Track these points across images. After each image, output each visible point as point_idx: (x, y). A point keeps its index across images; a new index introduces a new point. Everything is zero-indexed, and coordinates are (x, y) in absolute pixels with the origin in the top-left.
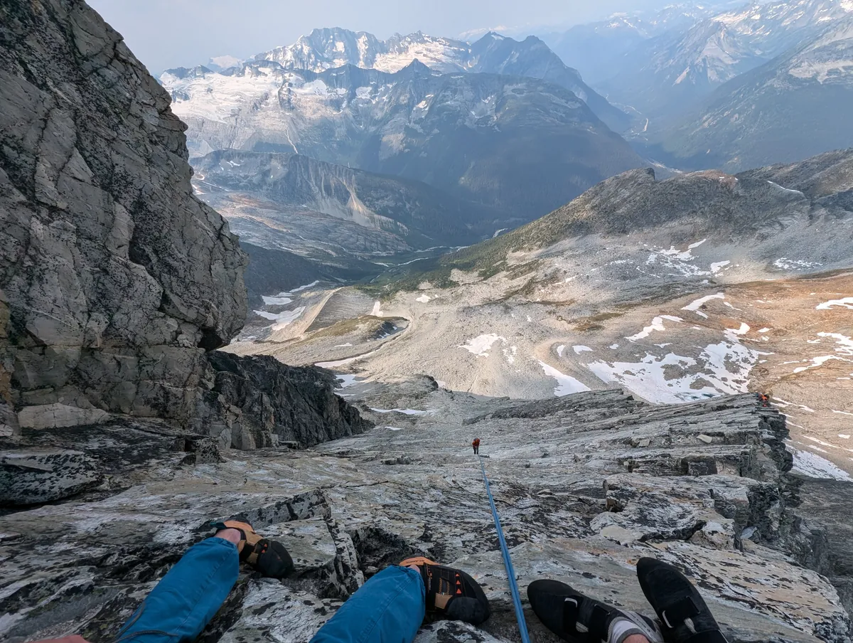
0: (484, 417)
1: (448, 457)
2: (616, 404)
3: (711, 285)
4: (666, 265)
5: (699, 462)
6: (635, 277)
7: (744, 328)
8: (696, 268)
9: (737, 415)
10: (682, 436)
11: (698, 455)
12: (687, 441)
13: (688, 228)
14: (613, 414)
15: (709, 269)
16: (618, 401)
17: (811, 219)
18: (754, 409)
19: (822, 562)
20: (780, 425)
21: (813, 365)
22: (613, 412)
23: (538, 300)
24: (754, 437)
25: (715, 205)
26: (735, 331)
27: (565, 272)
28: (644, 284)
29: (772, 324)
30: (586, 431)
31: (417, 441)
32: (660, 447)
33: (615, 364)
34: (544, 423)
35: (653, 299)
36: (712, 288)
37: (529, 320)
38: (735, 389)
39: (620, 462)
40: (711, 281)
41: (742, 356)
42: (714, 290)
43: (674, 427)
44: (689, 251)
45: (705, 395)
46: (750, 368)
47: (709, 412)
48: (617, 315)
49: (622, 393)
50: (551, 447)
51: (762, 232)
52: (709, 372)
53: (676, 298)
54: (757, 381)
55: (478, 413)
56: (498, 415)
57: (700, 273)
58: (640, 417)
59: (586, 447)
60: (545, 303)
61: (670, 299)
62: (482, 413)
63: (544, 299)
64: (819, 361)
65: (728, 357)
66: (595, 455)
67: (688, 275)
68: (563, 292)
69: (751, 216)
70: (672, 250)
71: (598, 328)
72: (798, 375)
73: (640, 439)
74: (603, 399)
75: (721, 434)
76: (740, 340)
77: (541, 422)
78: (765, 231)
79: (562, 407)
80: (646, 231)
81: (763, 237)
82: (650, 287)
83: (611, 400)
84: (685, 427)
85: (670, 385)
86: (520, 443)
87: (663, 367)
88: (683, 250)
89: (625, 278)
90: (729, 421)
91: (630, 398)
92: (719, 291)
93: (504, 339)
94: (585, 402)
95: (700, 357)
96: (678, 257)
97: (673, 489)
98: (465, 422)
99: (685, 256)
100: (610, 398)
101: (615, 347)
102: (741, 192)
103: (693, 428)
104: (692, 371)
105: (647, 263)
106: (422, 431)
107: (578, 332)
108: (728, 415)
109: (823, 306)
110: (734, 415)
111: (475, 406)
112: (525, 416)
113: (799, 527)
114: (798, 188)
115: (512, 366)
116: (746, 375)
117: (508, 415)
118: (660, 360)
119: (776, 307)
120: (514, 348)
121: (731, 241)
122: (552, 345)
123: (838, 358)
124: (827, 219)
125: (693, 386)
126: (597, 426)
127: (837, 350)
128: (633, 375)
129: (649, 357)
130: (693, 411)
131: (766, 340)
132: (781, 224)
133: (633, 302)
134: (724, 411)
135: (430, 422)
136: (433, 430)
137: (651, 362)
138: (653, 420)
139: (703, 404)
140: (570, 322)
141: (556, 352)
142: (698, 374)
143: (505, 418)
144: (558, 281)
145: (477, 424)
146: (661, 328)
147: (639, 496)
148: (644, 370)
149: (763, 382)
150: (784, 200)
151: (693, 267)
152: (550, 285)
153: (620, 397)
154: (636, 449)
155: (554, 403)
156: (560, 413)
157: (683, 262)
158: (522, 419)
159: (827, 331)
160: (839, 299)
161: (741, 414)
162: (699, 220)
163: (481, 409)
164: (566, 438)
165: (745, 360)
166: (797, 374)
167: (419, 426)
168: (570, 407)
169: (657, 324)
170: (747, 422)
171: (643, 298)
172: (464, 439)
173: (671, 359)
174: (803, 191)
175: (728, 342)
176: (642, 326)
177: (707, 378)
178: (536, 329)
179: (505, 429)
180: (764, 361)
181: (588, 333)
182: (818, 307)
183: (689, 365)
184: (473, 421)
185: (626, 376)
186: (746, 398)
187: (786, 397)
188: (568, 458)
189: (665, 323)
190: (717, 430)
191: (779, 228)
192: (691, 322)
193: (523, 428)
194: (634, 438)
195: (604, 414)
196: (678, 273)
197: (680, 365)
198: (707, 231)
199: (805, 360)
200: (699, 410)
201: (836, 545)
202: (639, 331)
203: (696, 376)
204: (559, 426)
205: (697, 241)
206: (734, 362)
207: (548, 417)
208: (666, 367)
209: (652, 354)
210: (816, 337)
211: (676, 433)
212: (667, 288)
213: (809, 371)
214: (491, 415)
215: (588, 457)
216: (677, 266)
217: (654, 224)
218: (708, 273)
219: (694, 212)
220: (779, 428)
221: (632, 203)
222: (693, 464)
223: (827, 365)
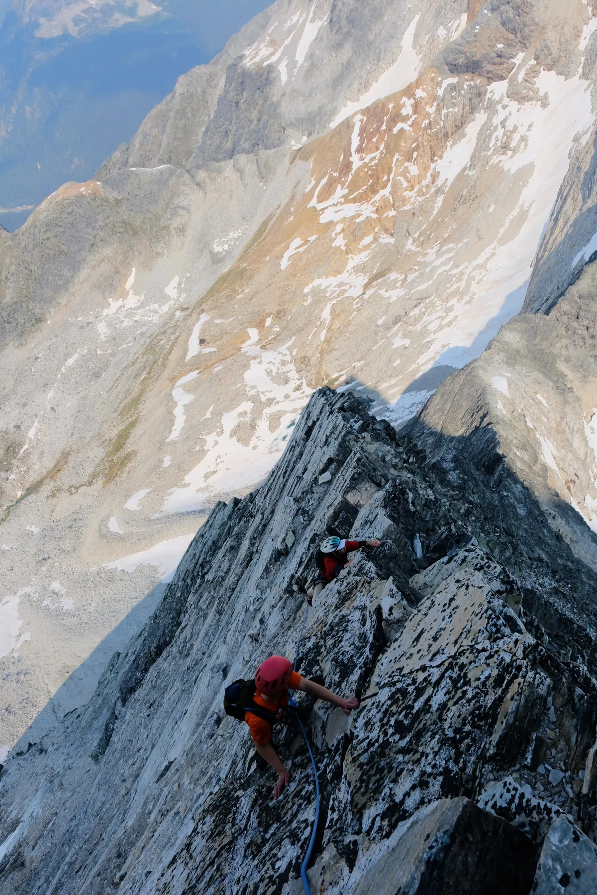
0: (114, 717)
1: (120, 845)
2: (231, 523)
3: (187, 312)
4: (125, 324)
5: (338, 516)
6: (107, 366)
7: (254, 333)
8: (156, 306)
9: (324, 427)
10: (309, 496)
11: (331, 511)
12: (316, 496)
13: (105, 268)
14: (239, 538)
15: (169, 298)
16: (230, 517)
17: (200, 187)
18: (327, 408)
19: (477, 477)
20: (356, 404)
21: (327, 322)
22: (237, 535)
23: (19, 494)
24: (351, 437)
25: (106, 225)
26: (248, 342)
27: (18, 427)
28: (124, 365)
29: (268, 311)
30: (234, 589)
31: (55, 881)
32: (305, 528)
33: (188, 479)
34: (187, 633)
35: (149, 373)
36: (190, 315)
37: (35, 530)
38: (302, 398)
39: (289, 591)
40: (183, 310)
41: (277, 361)
42: (194, 316)
43: (295, 493)
44: (131, 292)
45: (289, 427)
46: (291, 367)
47: (304, 446)
48: (132, 425)
49: (225, 505)
50: (221, 653)
51: (175, 226)
52: (270, 402)
53: (170, 353)
54: (309, 374)
55: (101, 722)
56: (128, 691)
57: (165, 308)
58: (263, 514)
59: (252, 608)
60: (33, 489)
61: (166, 359)
62: (105, 714)
63: (27, 485)
64: (326, 315)
65: (269, 373)
66: (266, 608)
67: (155, 319)
68: (42, 454)
69: (150, 215)
70: (115, 304)
71: (128, 457)
72: (327, 341)
73: (284, 540)
74: (215, 532)
75: (330, 461)
76: (261, 348)
77: (183, 636)
78: (176, 223)
79: (187, 590)
80: (63, 301)
81: (182, 231)
82: (133, 363)
83: (223, 525)
84: (303, 483)
85: (255, 448)
86: (186, 692)
87: (231, 436)
88: (125, 295)
89: (97, 375)
90: (324, 439)
91: (236, 502)
92: (199, 314)
93: (29, 590)
94: (203, 556)
95: (250, 394)
96: (127, 307)
97: (339, 593)
98: (96, 758)
99: (132, 301)
100: (220, 522)
101: (167, 461)
102: (116, 195)
103: (308, 477)
104: (257, 413)
105: (102, 337)
106: (47, 856)
107: (111, 486)
108: (319, 435)
109: (284, 263)
110: (322, 430)
111: (86, 718)
112: (159, 650)
113: (443, 469)
114: (161, 162)
115: (78, 609)
116: (297, 376)
117: (139, 674)
118: (222, 432)
119: (256, 293)
120: (56, 586)
121: (158, 253)
122: (100, 530)
123: (334, 302)
124: (212, 180)
125: (273, 428)
126: (238, 571)
127: (328, 294)
128: (215, 472)
129: (210, 439)
130: (294, 458)
131: (278, 329)
132: (183, 208)
133: (134, 394)
134: (313, 433)
135: (46, 826)
136: (63, 828)
137: (216, 443)
138: (275, 504)
139: (294, 443)
140: (90, 483)
141: (112, 534)
142: (265, 412)
143: (139, 683)
144: (20, 446)
145: (114, 738)
146: (188, 398)
147: (322, 643)
148: (219, 457)
149: (313, 371)
150: (162, 181)
151: (152, 307)
152: (14, 462)
153: (227, 511)
154: (291, 555)
155: (173, 597)
156: (191, 599)
157: (138, 308)
158: (160, 660)
159: (307, 284)
160: (288, 248)
161: (326, 423)
162: (107, 251)
163: (97, 712)
164: (223, 623)
165: (284, 363)
166: (325, 341)
167: (32, 856)
168: (194, 579)
169: (182, 398)
170: (335, 427)
171: (139, 381)
172: (117, 780)
173: (230, 421)
174: (169, 161)
175: (255, 358)
176: (170, 412)
177: (273, 409)
178: (57, 533)
179: (154, 695)
180: (296, 350)
181: (125, 474)
182: (283, 267)
183: (249, 411)
184: (106, 741)
185: (210, 480)
186: (315, 403)
187: (339, 369)
188: (247, 645)
189: (187, 389)
190: (325, 460)
191: (185, 212)
192: (208, 367)
193: (172, 667)
194: (279, 545)
195: (232, 548)
196: (144, 324)
197: (242, 419)
198: (126, 258)
199: (319, 323)
200: (297, 452)
201: (471, 453)
202: (172, 421)
203: (264, 416)
204: (205, 617)
205: (126, 276)
206: (277, 373)
207: (184, 619)
208: (233, 433)
209: (209, 434)
210: (305, 296)
211: (302, 499)
212: (150, 348)
213: (329, 329)
214: (119, 703)
215: (262, 621)
216: (136, 318)
217: (63, 286)
218: (171, 303)
219: (93, 245)
220: (358, 407)
221: (12, 279)
222: (336, 523)
223: (334, 314)
